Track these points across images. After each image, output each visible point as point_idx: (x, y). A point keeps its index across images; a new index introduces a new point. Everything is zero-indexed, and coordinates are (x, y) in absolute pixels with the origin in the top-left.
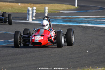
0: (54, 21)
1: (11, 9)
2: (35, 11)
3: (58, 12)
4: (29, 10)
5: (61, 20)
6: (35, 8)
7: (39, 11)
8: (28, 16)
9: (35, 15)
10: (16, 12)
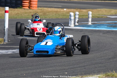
0: (98, 27)
1: (55, 15)
2: (77, 16)
3: (105, 17)
4: (70, 16)
5: (105, 25)
6: (77, 13)
7: (84, 16)
8: (70, 21)
9: (78, 20)
10: (60, 18)
